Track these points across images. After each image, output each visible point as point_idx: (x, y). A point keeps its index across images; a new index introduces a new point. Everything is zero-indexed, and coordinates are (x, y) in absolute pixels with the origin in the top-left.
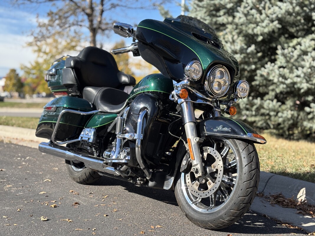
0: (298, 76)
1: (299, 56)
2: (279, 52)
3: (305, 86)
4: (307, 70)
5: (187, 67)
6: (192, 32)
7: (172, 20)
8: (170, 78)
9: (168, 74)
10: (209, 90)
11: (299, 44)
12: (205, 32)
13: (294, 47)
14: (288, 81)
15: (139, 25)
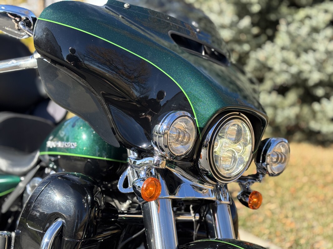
0: (307, 62)
1: (309, 34)
2: (283, 27)
3: (315, 77)
4: (320, 56)
5: (161, 127)
6: (170, 32)
7: (124, 4)
8: (118, 145)
9: (115, 134)
10: (208, 169)
11: (309, 17)
12: (198, 30)
13: (302, 21)
14: (294, 70)
15: (41, 16)
